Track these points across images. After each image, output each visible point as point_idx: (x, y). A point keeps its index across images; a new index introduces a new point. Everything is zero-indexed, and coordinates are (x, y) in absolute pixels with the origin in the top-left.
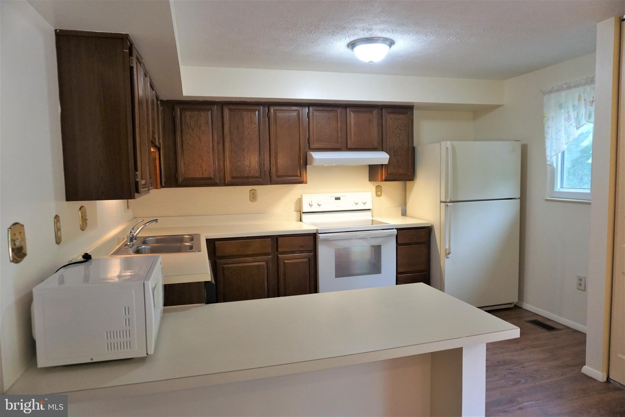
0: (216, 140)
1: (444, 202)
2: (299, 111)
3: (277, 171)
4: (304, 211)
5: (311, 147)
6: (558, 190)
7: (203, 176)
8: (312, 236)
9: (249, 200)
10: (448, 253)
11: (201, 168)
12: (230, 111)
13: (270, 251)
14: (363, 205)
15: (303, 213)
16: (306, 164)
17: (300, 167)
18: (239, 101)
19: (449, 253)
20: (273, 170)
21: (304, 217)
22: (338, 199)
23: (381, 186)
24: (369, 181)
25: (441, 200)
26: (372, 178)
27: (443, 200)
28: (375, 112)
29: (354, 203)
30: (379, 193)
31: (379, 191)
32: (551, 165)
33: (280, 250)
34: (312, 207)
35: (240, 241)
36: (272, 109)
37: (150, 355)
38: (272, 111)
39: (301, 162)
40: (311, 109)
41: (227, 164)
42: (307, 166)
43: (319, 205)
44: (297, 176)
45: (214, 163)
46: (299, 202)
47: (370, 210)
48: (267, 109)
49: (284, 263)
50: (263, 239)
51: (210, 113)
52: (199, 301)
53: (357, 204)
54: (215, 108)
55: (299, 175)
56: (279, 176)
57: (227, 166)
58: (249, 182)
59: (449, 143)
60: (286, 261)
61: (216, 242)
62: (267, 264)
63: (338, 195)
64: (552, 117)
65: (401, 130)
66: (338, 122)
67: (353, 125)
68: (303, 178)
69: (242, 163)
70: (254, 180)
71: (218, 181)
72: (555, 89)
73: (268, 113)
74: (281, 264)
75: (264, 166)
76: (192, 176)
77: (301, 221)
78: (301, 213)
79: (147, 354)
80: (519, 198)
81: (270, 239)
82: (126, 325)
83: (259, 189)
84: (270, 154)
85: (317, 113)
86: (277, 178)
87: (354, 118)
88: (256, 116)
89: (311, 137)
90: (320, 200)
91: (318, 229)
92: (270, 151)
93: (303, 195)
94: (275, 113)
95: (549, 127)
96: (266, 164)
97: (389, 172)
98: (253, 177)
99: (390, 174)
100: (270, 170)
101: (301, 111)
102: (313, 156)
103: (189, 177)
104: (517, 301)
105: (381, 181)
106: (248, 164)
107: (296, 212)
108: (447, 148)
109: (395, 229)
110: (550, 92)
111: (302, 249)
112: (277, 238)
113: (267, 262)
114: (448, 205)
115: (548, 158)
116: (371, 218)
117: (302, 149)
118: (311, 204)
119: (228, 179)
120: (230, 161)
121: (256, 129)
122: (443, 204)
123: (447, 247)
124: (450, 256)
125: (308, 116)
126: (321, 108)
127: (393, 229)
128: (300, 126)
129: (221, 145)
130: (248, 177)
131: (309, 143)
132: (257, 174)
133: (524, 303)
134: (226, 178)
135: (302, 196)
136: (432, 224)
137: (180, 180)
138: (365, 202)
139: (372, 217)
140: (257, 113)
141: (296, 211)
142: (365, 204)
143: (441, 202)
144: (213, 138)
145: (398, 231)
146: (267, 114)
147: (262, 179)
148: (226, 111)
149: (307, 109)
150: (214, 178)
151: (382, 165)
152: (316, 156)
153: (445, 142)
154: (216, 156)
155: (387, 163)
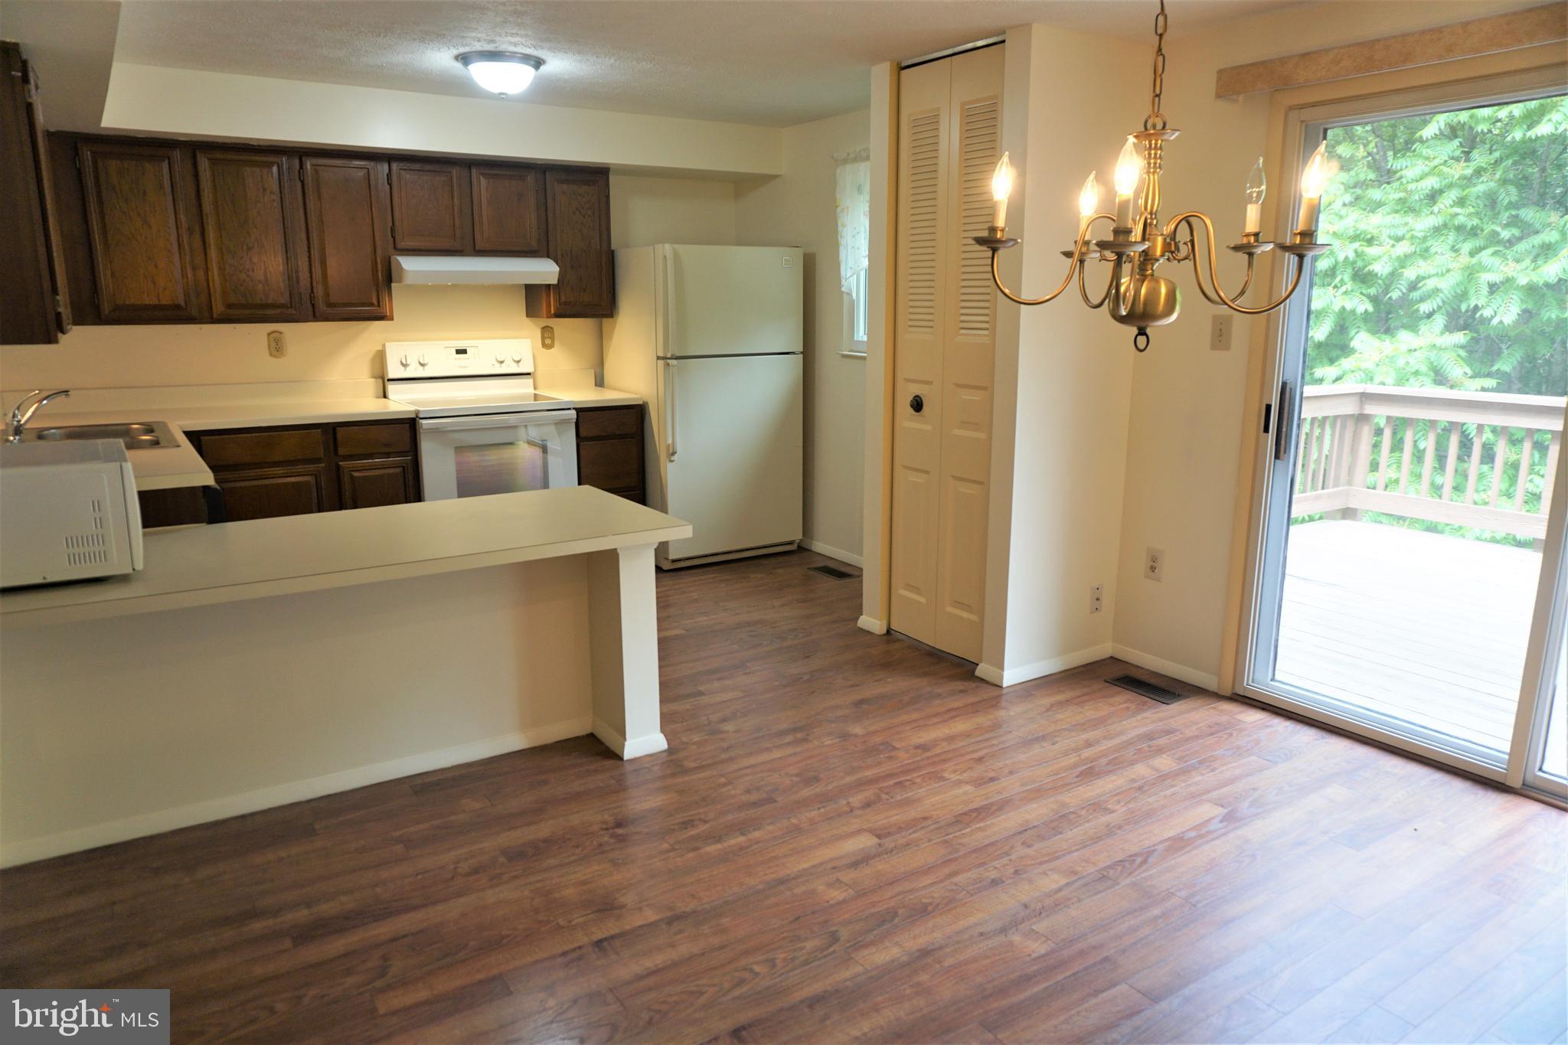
0: (184, 225)
1: (664, 358)
2: (368, 169)
3: (327, 294)
4: (391, 376)
5: (401, 245)
6: (860, 339)
7: (159, 300)
8: (408, 425)
9: (268, 354)
10: (671, 451)
11: (154, 283)
12: (213, 164)
13: (321, 453)
14: (515, 364)
15: (389, 380)
16: (389, 279)
17: (378, 287)
18: (231, 144)
19: (674, 453)
20: (319, 291)
21: (391, 388)
22: (461, 352)
23: (552, 328)
24: (527, 316)
25: (659, 355)
26: (531, 312)
27: (661, 354)
28: (530, 178)
29: (495, 360)
30: (548, 341)
31: (548, 338)
32: (849, 294)
33: (342, 451)
34: (408, 368)
35: (254, 435)
36: (308, 163)
37: (138, 571)
38: (309, 167)
39: (378, 276)
40: (395, 166)
41: (213, 276)
42: (392, 284)
43: (422, 365)
44: (372, 305)
45: (184, 275)
46: (380, 358)
47: (529, 374)
48: (297, 162)
49: (352, 477)
50: (305, 431)
51: (165, 165)
52: (195, 519)
53: (502, 362)
54: (177, 154)
55: (375, 301)
56: (330, 305)
57: (213, 281)
58: (266, 315)
59: (667, 247)
60: (356, 474)
61: (202, 438)
62: (316, 479)
63: (461, 345)
64: (848, 207)
65: (584, 218)
66: (453, 196)
67: (484, 200)
68: (383, 308)
69: (248, 276)
70: (278, 311)
71: (194, 312)
72: (851, 156)
73: (299, 172)
74: (346, 479)
75: (298, 282)
76: (133, 300)
77: (385, 396)
78: (384, 382)
79: (134, 570)
80: (802, 353)
81: (320, 430)
82: (96, 527)
83: (291, 331)
84: (309, 257)
85: (408, 176)
86: (327, 307)
87: (487, 189)
88: (272, 177)
89: (397, 223)
90: (423, 355)
91: (418, 411)
92: (309, 252)
93: (387, 344)
94: (316, 172)
95: (844, 225)
96: (301, 278)
97: (563, 299)
98: (273, 306)
99: (565, 303)
100: (312, 291)
101: (374, 169)
102: (403, 266)
103: (127, 303)
104: (801, 537)
105: (548, 317)
106: (262, 278)
107: (373, 380)
108: (665, 257)
109: (574, 409)
110: (845, 161)
111: (387, 450)
112: (334, 430)
113: (316, 476)
114: (669, 364)
115: (843, 282)
116: (532, 391)
117: (379, 251)
118: (404, 363)
119: (218, 308)
120: (221, 269)
121: (275, 204)
122: (661, 362)
123: (670, 441)
124: (675, 457)
125: (388, 181)
126: (417, 166)
127: (569, 409)
128: (373, 199)
129: (197, 236)
130: (266, 306)
131: (394, 238)
132: (284, 299)
133: (814, 542)
134: (214, 307)
135: (384, 346)
136: (645, 401)
137: (106, 308)
138: (518, 359)
139: (535, 388)
140: (275, 169)
141: (373, 377)
142: (518, 362)
143: (658, 358)
144: (179, 223)
145: (580, 414)
146: (297, 172)
147: (295, 310)
148: (204, 164)
149: (386, 167)
150: (186, 305)
151: (549, 285)
152: (410, 265)
153: (661, 245)
154: (188, 258)
155: (555, 281)
